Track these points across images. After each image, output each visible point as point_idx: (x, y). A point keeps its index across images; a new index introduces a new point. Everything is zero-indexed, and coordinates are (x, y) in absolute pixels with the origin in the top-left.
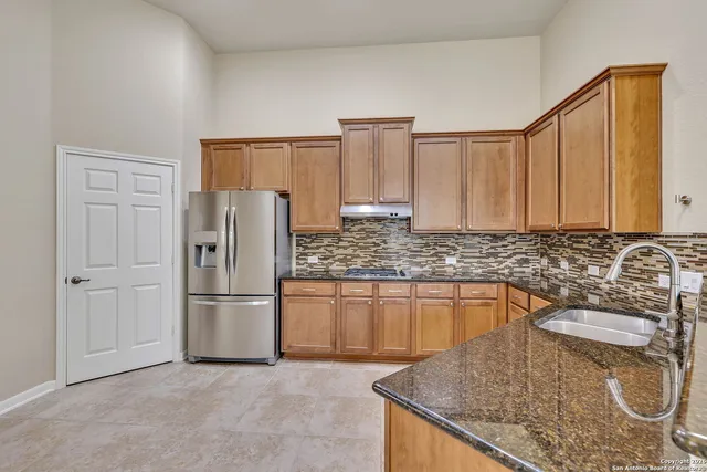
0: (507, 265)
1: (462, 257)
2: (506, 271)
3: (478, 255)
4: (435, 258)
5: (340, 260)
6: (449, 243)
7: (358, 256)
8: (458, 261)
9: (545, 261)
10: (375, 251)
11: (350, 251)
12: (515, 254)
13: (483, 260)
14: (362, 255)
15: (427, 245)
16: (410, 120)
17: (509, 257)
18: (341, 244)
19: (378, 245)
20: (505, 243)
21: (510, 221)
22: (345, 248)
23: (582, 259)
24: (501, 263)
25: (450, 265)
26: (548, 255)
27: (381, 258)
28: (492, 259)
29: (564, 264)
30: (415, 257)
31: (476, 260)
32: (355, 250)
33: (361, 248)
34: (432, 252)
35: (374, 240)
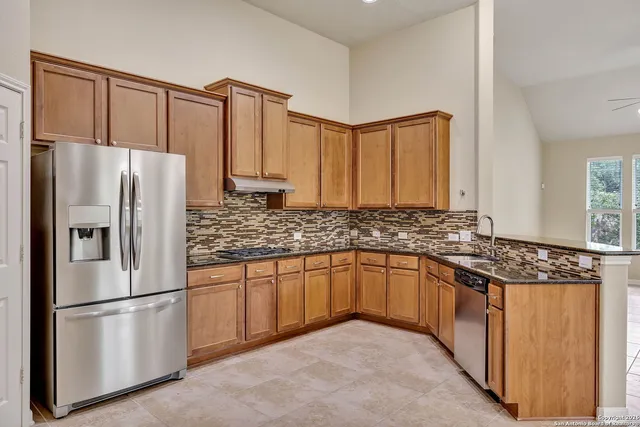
0: (331, 238)
1: (305, 232)
2: (331, 243)
3: (314, 229)
4: (287, 235)
5: (202, 242)
6: (296, 219)
7: (220, 236)
8: (303, 236)
9: (355, 233)
10: (238, 230)
11: (212, 231)
12: (336, 227)
13: (318, 234)
14: (224, 234)
15: (280, 221)
16: (287, 97)
17: (333, 230)
18: (203, 222)
19: (239, 223)
20: (331, 218)
21: (345, 200)
22: (207, 227)
23: (392, 229)
24: (328, 235)
25: (297, 240)
26: (359, 228)
27: (242, 237)
28: (323, 233)
29: (376, 234)
30: (271, 233)
31: (313, 234)
32: (218, 229)
33: (223, 226)
34: (285, 228)
35: (236, 217)
